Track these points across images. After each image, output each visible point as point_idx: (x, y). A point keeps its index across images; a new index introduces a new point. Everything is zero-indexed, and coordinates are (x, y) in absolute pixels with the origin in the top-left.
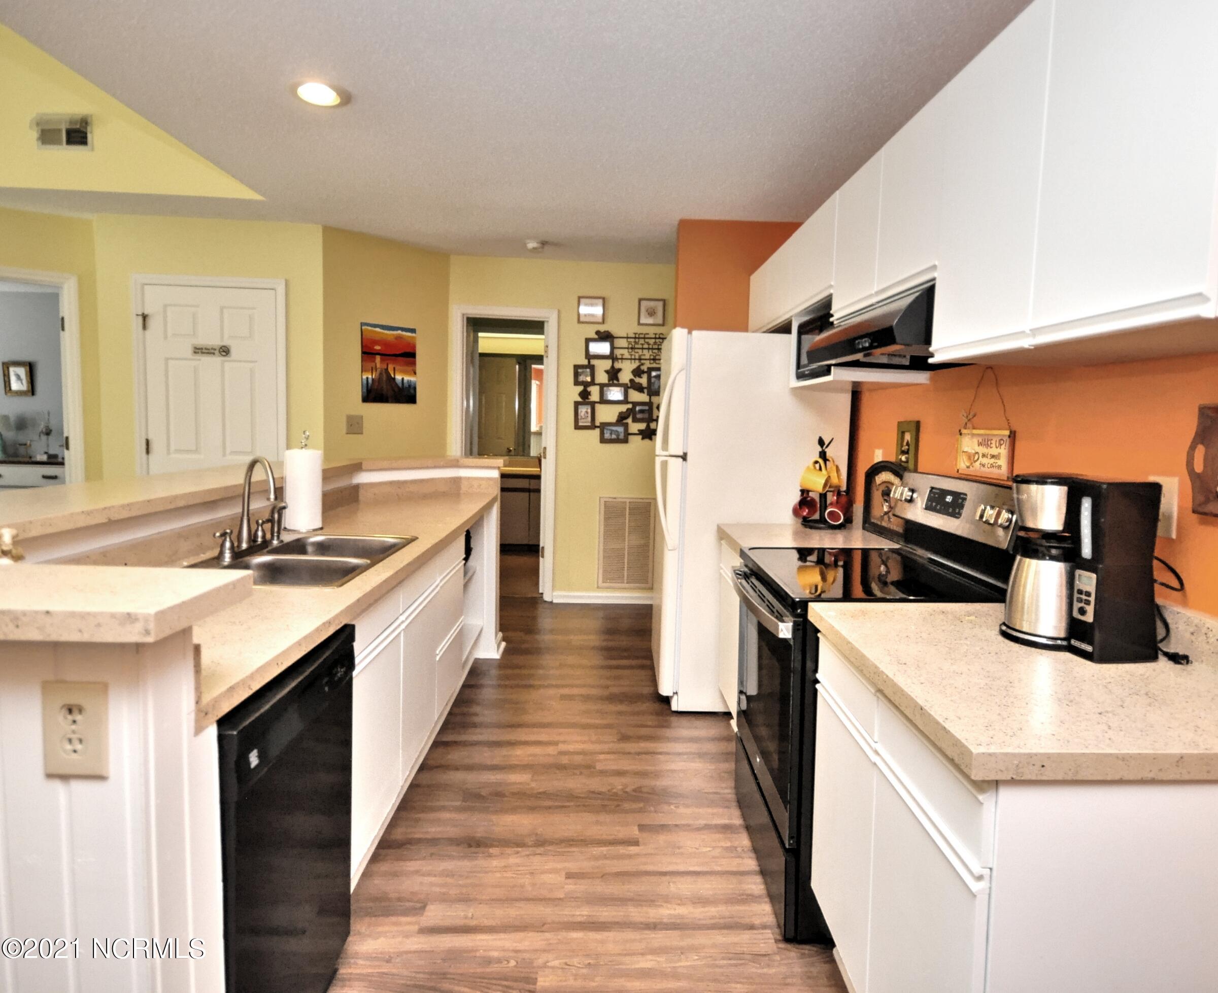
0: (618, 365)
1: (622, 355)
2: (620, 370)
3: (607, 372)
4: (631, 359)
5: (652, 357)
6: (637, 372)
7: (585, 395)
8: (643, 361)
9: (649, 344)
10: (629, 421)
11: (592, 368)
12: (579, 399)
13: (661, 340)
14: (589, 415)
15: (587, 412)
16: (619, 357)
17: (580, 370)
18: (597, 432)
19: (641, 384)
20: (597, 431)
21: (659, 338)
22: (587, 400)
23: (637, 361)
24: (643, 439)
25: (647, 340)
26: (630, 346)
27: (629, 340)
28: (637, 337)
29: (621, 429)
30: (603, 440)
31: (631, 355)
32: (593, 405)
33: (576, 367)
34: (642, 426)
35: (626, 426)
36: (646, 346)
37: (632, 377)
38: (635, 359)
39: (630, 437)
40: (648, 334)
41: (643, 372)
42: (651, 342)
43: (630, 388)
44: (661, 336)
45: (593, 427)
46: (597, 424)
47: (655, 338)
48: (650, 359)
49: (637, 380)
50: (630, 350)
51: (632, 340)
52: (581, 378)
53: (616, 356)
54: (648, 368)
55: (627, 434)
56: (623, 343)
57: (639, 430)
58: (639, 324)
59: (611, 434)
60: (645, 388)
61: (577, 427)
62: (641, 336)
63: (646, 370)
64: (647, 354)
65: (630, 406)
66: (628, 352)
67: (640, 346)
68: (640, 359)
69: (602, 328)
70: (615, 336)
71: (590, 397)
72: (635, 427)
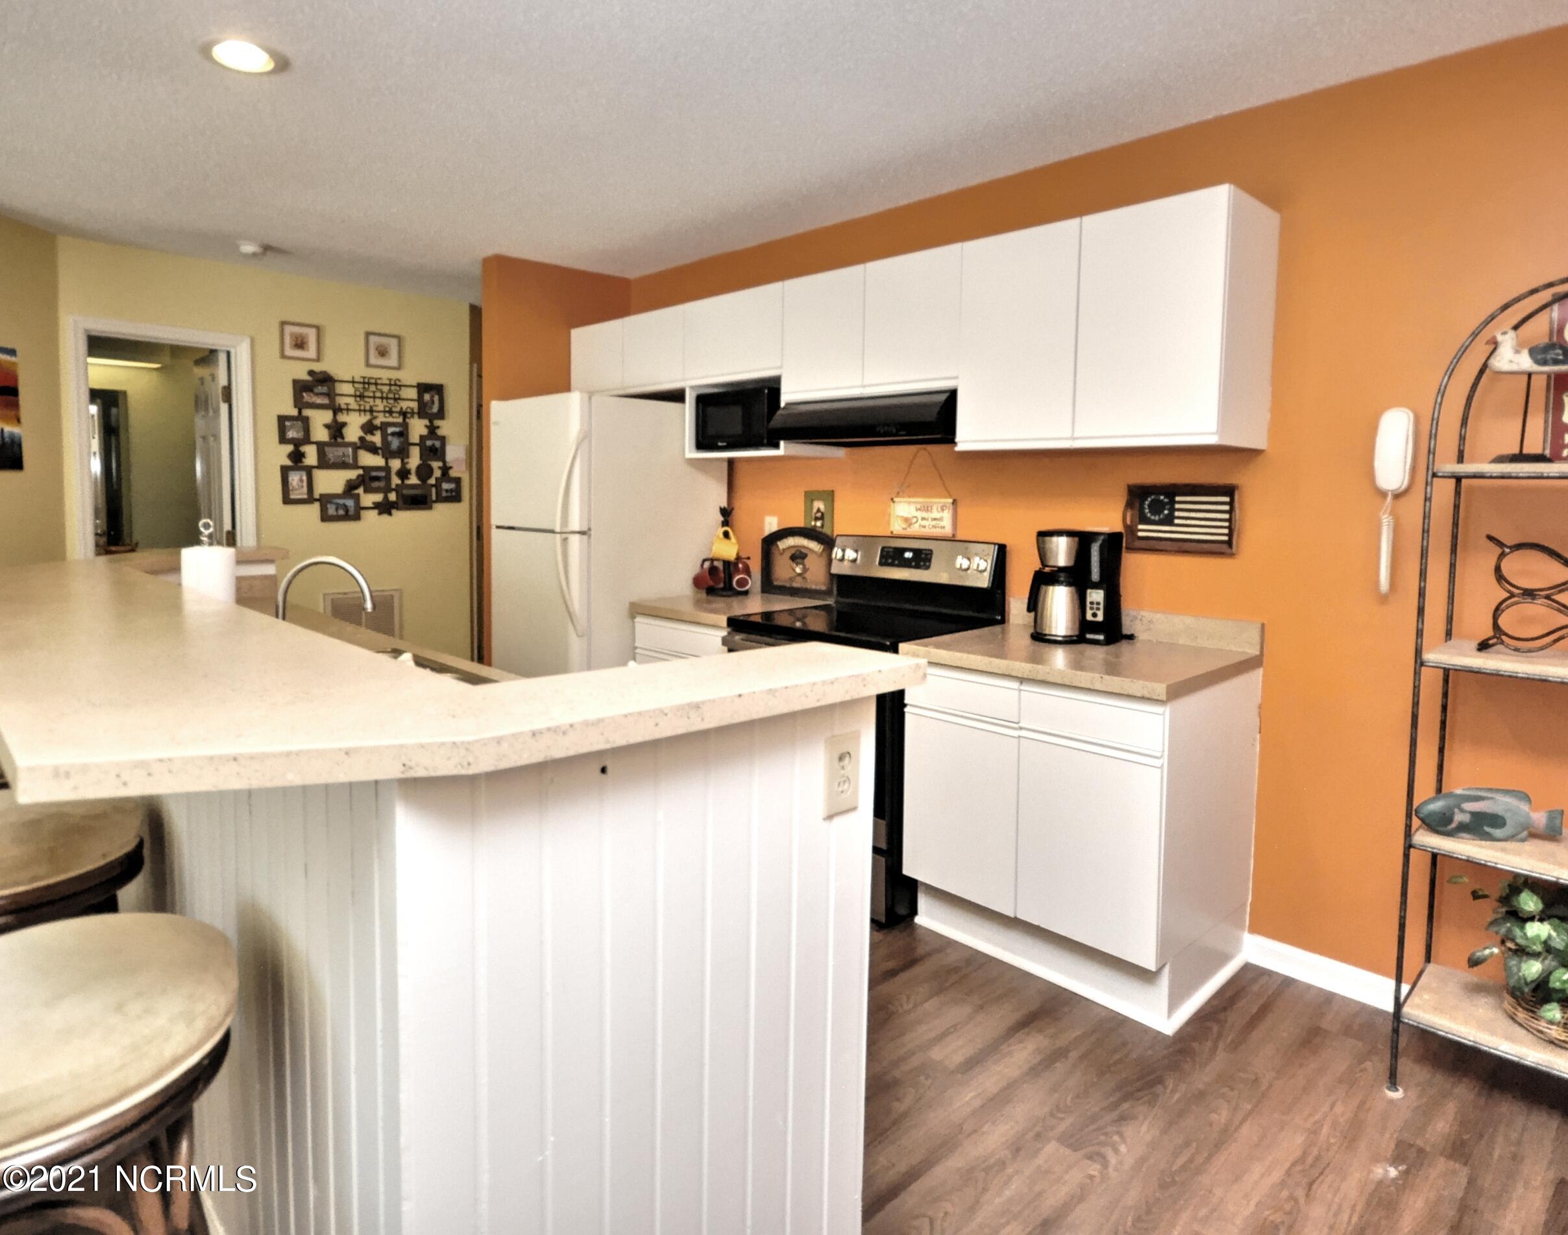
0: (342, 418)
1: (347, 404)
2: (344, 424)
3: (327, 426)
4: (360, 410)
5: (387, 409)
6: (369, 428)
7: (297, 457)
8: (375, 414)
9: (382, 392)
10: (360, 491)
11: (305, 421)
12: (288, 463)
13: (398, 388)
14: (305, 484)
15: (301, 481)
16: (343, 406)
17: (288, 423)
18: (315, 508)
19: (374, 443)
20: (317, 505)
21: (396, 385)
22: (299, 464)
23: (368, 414)
24: (380, 513)
25: (379, 387)
26: (358, 393)
27: (356, 385)
28: (366, 382)
29: (350, 503)
30: (325, 518)
31: (360, 405)
32: (309, 470)
33: (282, 420)
34: (378, 497)
35: (357, 498)
36: (378, 394)
37: (361, 434)
38: (365, 411)
39: (364, 513)
40: (380, 379)
41: (376, 428)
42: (385, 389)
43: (359, 448)
44: (398, 383)
45: (310, 500)
46: (317, 496)
47: (390, 385)
48: (385, 412)
49: (369, 438)
50: (358, 399)
51: (361, 386)
52: (291, 434)
53: (339, 405)
54: (382, 423)
55: (359, 508)
56: (347, 389)
57: (374, 503)
58: (368, 365)
59: (337, 510)
60: (380, 448)
61: (287, 500)
62: (373, 381)
63: (379, 425)
64: (380, 405)
65: (361, 472)
66: (356, 401)
67: (371, 394)
68: (371, 411)
69: (317, 367)
70: (336, 379)
71: (304, 460)
72: (368, 499)
